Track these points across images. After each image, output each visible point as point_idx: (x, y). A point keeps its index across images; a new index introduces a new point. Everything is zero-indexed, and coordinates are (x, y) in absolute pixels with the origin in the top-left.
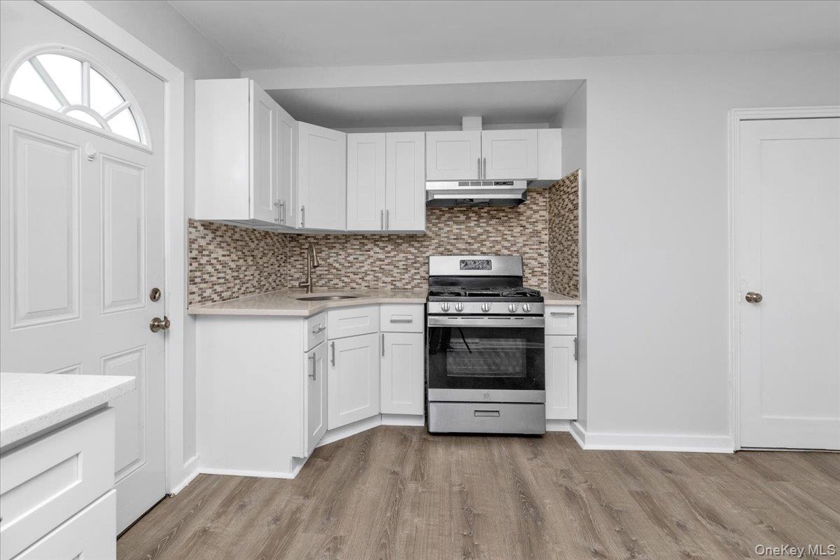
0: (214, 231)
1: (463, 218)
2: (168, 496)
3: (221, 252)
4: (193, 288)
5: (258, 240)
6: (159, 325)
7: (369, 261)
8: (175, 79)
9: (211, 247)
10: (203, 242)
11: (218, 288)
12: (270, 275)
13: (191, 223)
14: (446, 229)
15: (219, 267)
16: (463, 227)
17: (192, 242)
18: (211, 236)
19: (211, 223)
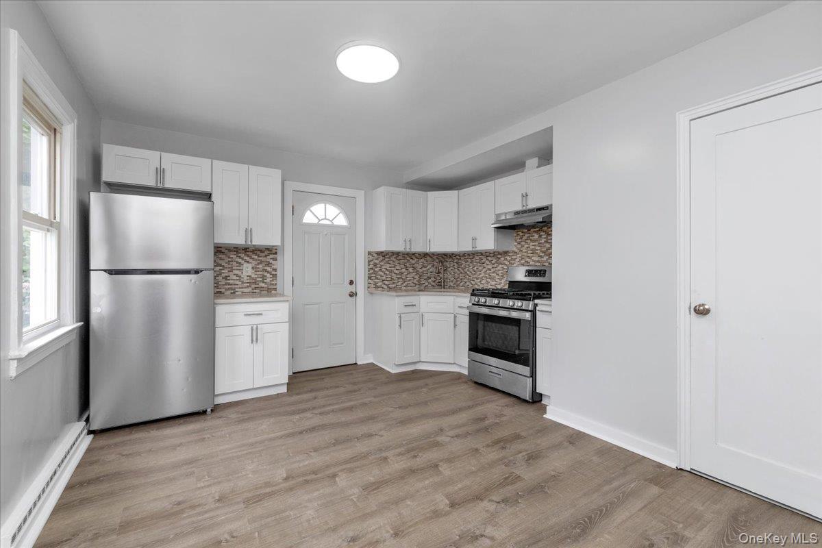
0: (384, 256)
1: (536, 236)
2: (356, 364)
3: (388, 265)
4: (371, 281)
5: (417, 258)
6: (352, 295)
7: (484, 270)
8: (360, 195)
9: (382, 263)
10: (377, 261)
11: (386, 283)
12: (429, 278)
13: (370, 253)
14: (526, 246)
15: (387, 273)
16: (536, 243)
17: (369, 261)
18: (381, 258)
19: (382, 252)
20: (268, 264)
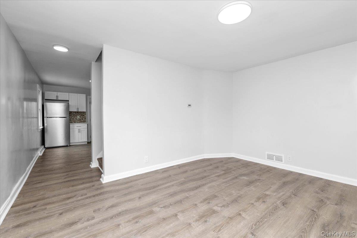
20: (84, 116)
